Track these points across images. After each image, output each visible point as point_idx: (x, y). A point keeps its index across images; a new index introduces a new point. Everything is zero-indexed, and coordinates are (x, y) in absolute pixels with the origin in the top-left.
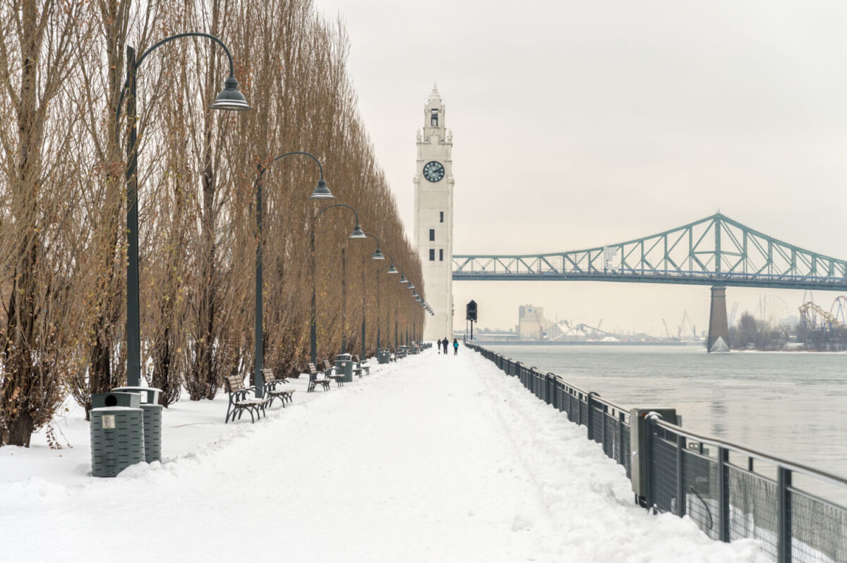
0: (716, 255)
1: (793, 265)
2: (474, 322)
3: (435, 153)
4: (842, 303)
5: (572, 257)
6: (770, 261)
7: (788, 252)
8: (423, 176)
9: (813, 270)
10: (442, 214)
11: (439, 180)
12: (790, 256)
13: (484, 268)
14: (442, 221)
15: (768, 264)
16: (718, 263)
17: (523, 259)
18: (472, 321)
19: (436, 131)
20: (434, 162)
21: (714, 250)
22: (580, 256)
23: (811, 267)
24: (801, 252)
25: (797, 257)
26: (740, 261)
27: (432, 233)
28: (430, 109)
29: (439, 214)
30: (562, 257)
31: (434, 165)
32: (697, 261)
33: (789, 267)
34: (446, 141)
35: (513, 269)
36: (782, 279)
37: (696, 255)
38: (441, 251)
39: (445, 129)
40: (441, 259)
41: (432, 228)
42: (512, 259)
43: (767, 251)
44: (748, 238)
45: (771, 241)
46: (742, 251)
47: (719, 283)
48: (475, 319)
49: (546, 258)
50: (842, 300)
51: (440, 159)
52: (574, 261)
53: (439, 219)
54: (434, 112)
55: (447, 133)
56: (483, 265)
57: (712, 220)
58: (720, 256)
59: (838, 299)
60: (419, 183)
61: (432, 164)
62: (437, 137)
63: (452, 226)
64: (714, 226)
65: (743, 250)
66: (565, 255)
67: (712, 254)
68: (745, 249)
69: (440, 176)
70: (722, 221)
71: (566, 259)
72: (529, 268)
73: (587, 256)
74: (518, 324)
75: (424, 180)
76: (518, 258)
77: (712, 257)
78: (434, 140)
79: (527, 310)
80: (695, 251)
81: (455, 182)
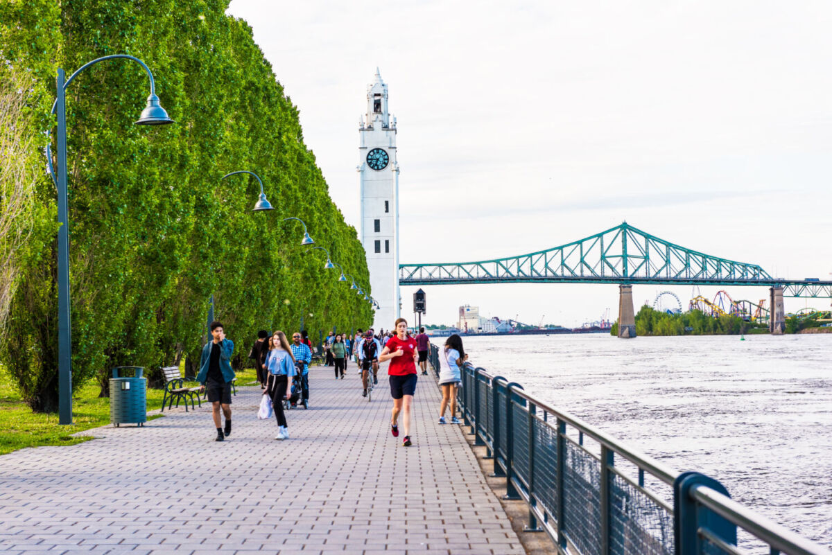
0: (624, 258)
1: (687, 265)
2: (422, 313)
3: (378, 139)
4: (723, 297)
5: (504, 263)
6: (668, 262)
7: (683, 254)
8: (367, 165)
9: (704, 269)
10: (387, 203)
11: (383, 168)
12: (684, 257)
13: (431, 275)
14: (387, 211)
15: (666, 265)
16: (625, 265)
17: (464, 266)
18: (420, 313)
19: (380, 116)
20: (378, 149)
21: (621, 254)
22: (510, 262)
23: (701, 266)
24: (694, 254)
25: (691, 259)
26: (643, 263)
27: (377, 223)
28: (373, 93)
29: (384, 203)
30: (496, 264)
31: (378, 152)
32: (608, 263)
33: (684, 266)
34: (390, 127)
35: (455, 275)
36: (679, 277)
37: (607, 259)
38: (387, 242)
39: (389, 115)
40: (387, 251)
41: (377, 219)
42: (454, 266)
43: (665, 254)
44: (649, 244)
45: (668, 245)
46: (645, 255)
47: (625, 282)
48: (424, 310)
49: (482, 265)
50: (722, 293)
51: (384, 146)
52: (506, 266)
53: (384, 209)
54: (377, 98)
55: (391, 119)
56: (430, 272)
57: (619, 229)
58: (627, 260)
59: (719, 293)
60: (362, 171)
61: (375, 151)
62: (381, 123)
63: (398, 216)
64: (621, 234)
65: (646, 253)
66: (498, 262)
67: (619, 258)
68: (647, 253)
69: (384, 163)
70: (627, 230)
71: (499, 265)
72: (468, 273)
73: (516, 262)
74: (458, 321)
75: (367, 168)
76: (459, 265)
77: (620, 261)
78: (378, 126)
79: (465, 310)
80: (607, 255)
81: (400, 170)
